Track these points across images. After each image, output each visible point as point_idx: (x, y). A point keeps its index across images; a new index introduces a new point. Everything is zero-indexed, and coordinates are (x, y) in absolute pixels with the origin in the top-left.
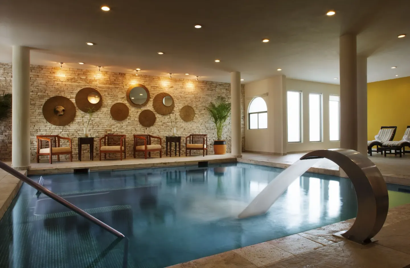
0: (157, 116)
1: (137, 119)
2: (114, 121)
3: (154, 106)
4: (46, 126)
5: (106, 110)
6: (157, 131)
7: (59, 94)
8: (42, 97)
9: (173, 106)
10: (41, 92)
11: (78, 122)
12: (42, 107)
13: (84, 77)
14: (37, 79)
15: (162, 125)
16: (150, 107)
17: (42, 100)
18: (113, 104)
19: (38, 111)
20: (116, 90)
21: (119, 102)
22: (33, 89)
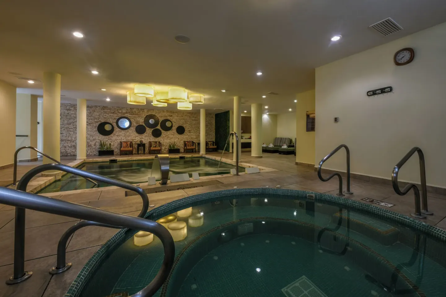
0: (163, 131)
1: (151, 133)
2: (137, 134)
3: (161, 126)
4: (99, 137)
5: (133, 129)
6: (163, 140)
7: (106, 121)
8: (97, 122)
9: (172, 126)
10: (96, 119)
11: (117, 135)
12: (97, 127)
13: (120, 111)
14: (94, 112)
15: (166, 137)
16: (159, 127)
17: (97, 124)
18: (137, 125)
19: (94, 129)
20: (139, 118)
21: (140, 124)
22: (92, 118)
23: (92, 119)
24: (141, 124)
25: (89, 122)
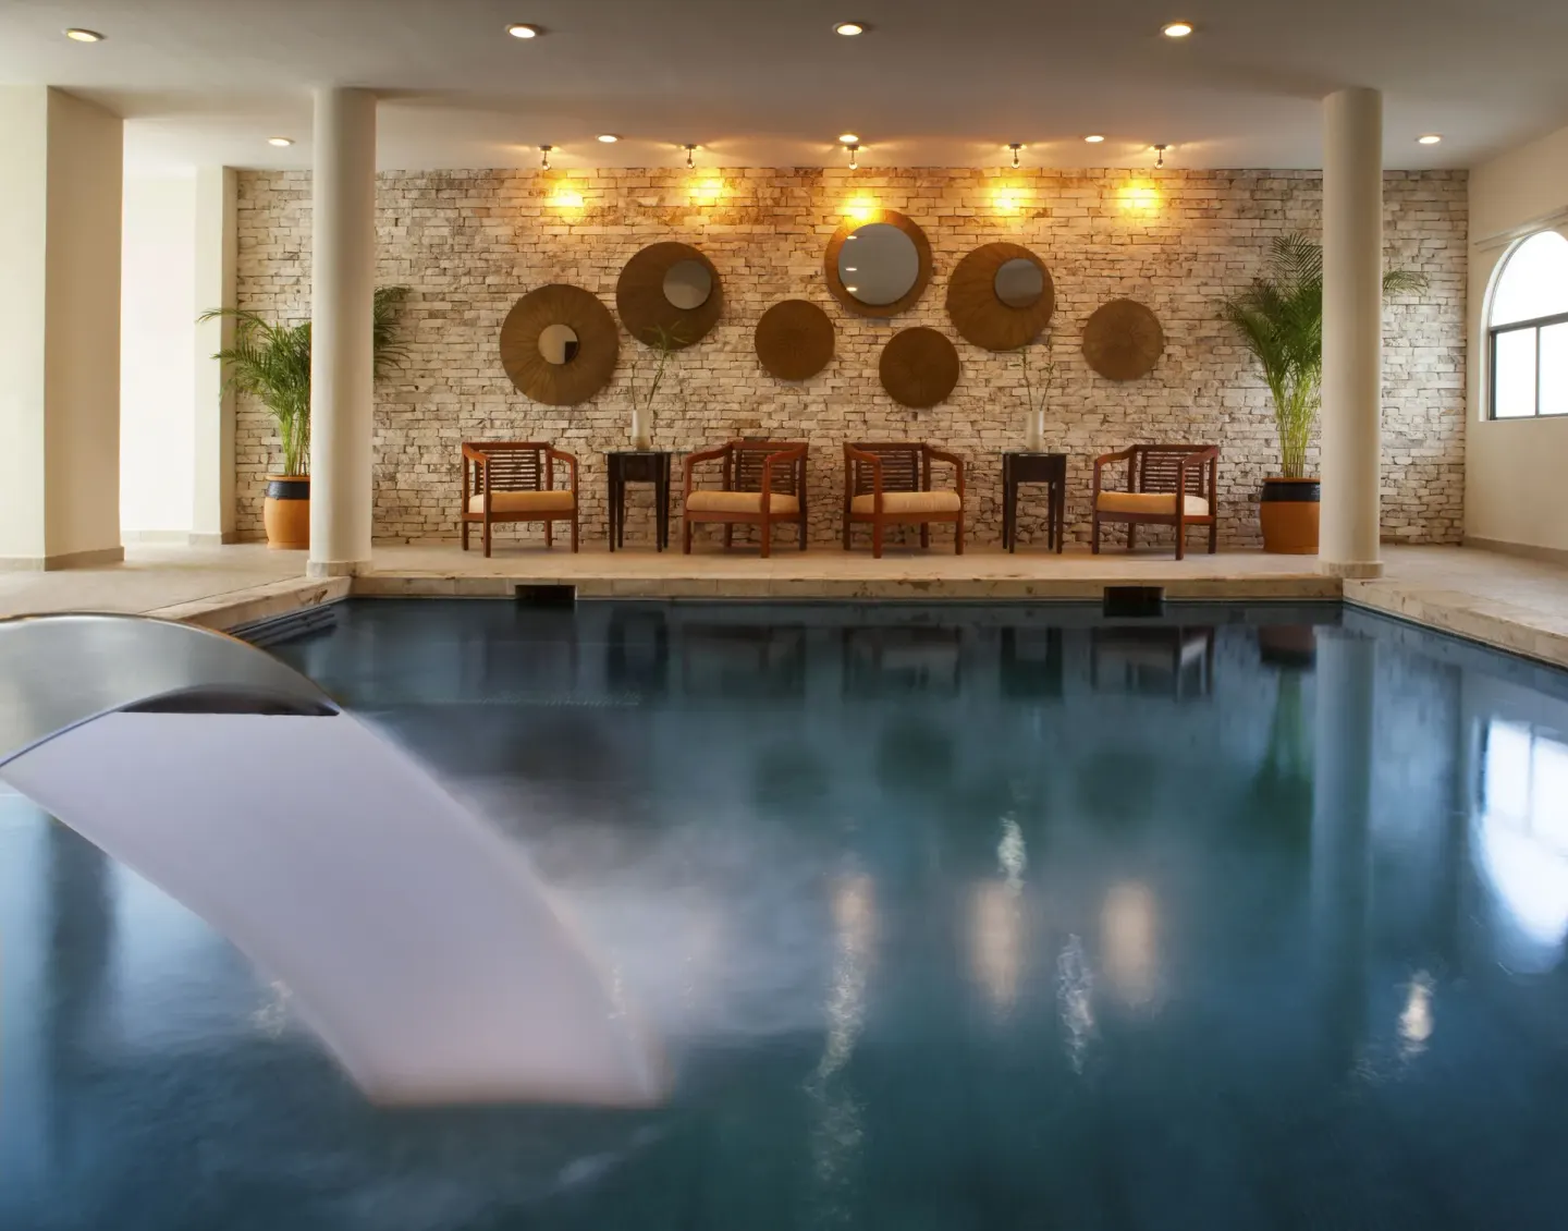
0: (969, 354)
1: (872, 372)
2: (769, 382)
3: (953, 308)
4: (511, 407)
5: (736, 336)
6: (967, 430)
7: (557, 276)
8: (498, 293)
9: (1045, 305)
10: (497, 272)
11: (628, 391)
12: (499, 331)
13: (651, 201)
14: (486, 221)
15: (992, 400)
16: (932, 314)
17: (501, 305)
18: (768, 305)
19: (485, 347)
20: (783, 245)
21: (789, 297)
22: (470, 262)
23: (468, 273)
24: (798, 293)
25: (457, 297)
